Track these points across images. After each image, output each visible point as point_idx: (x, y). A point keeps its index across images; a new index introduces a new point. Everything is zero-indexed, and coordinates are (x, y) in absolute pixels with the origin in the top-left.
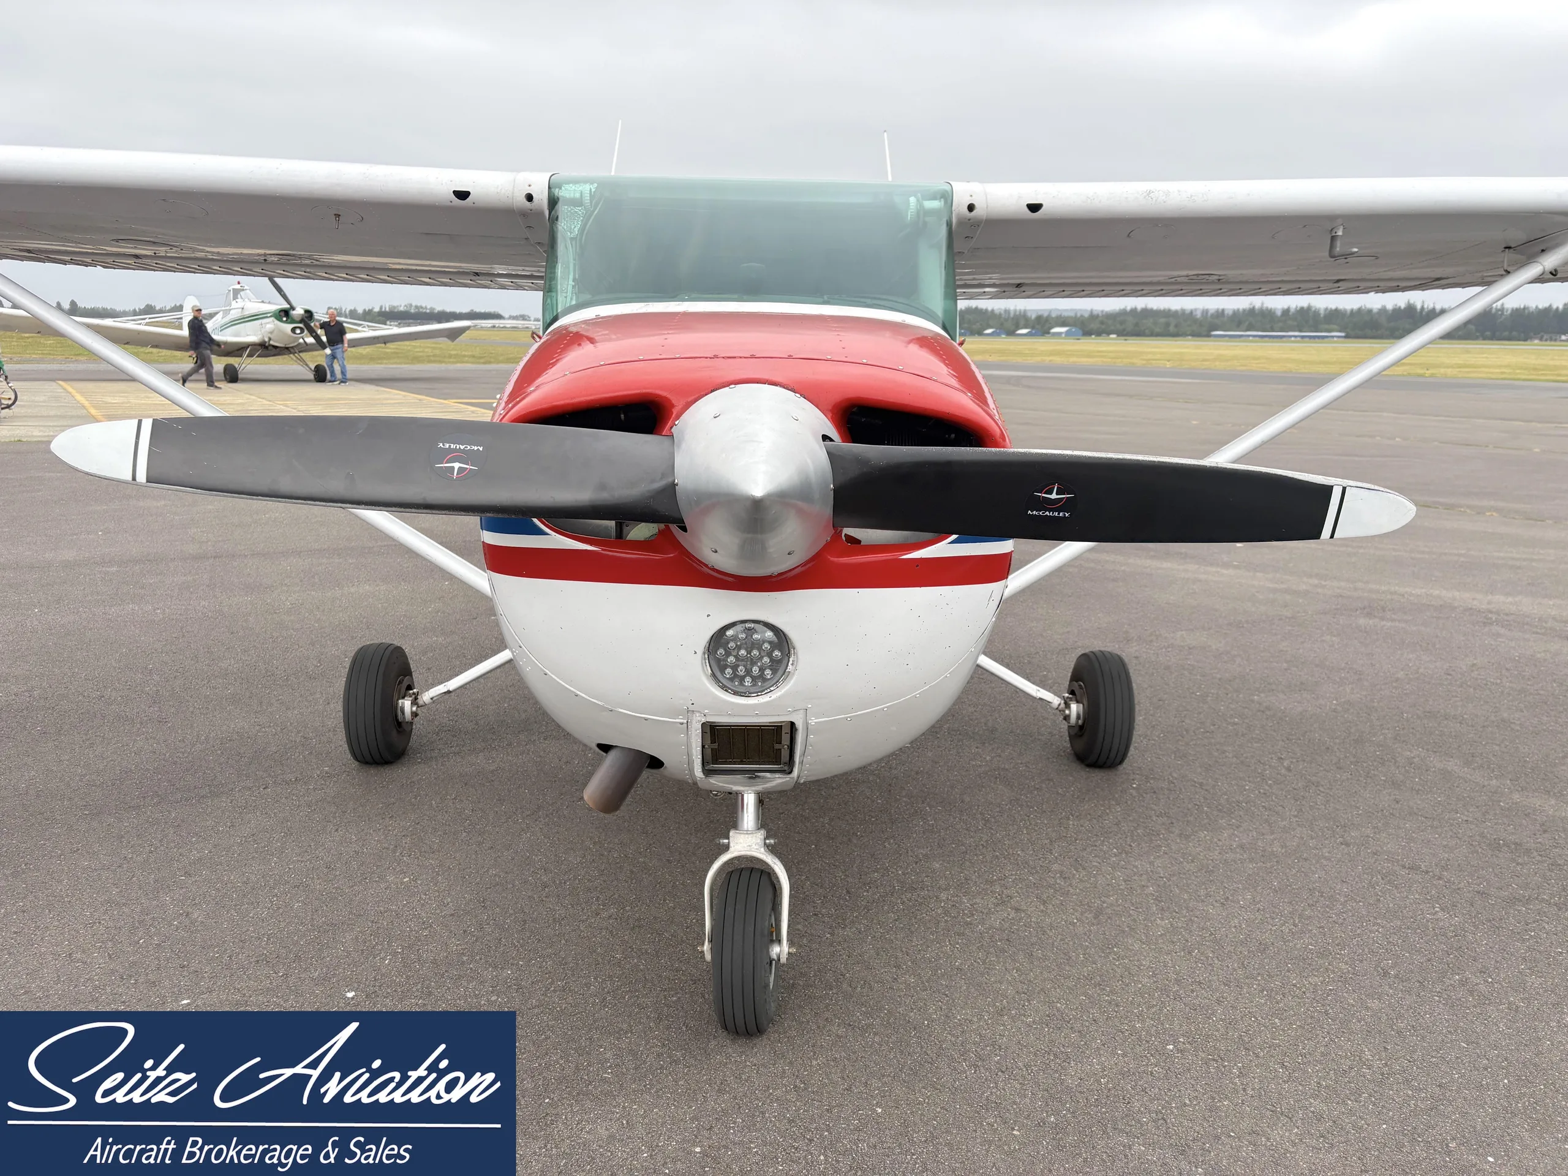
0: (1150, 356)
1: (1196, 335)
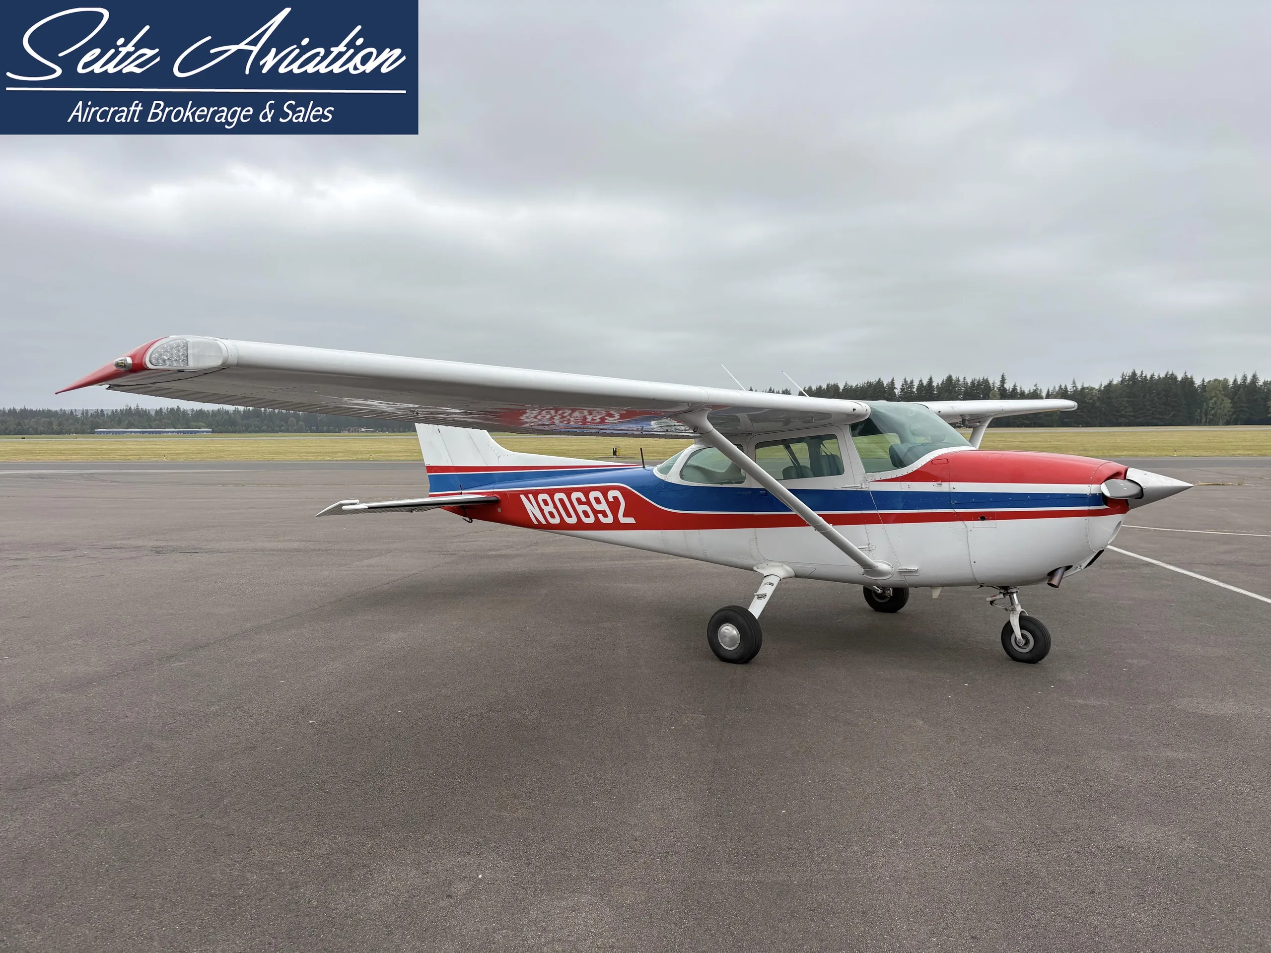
0: (123, 453)
1: (82, 432)
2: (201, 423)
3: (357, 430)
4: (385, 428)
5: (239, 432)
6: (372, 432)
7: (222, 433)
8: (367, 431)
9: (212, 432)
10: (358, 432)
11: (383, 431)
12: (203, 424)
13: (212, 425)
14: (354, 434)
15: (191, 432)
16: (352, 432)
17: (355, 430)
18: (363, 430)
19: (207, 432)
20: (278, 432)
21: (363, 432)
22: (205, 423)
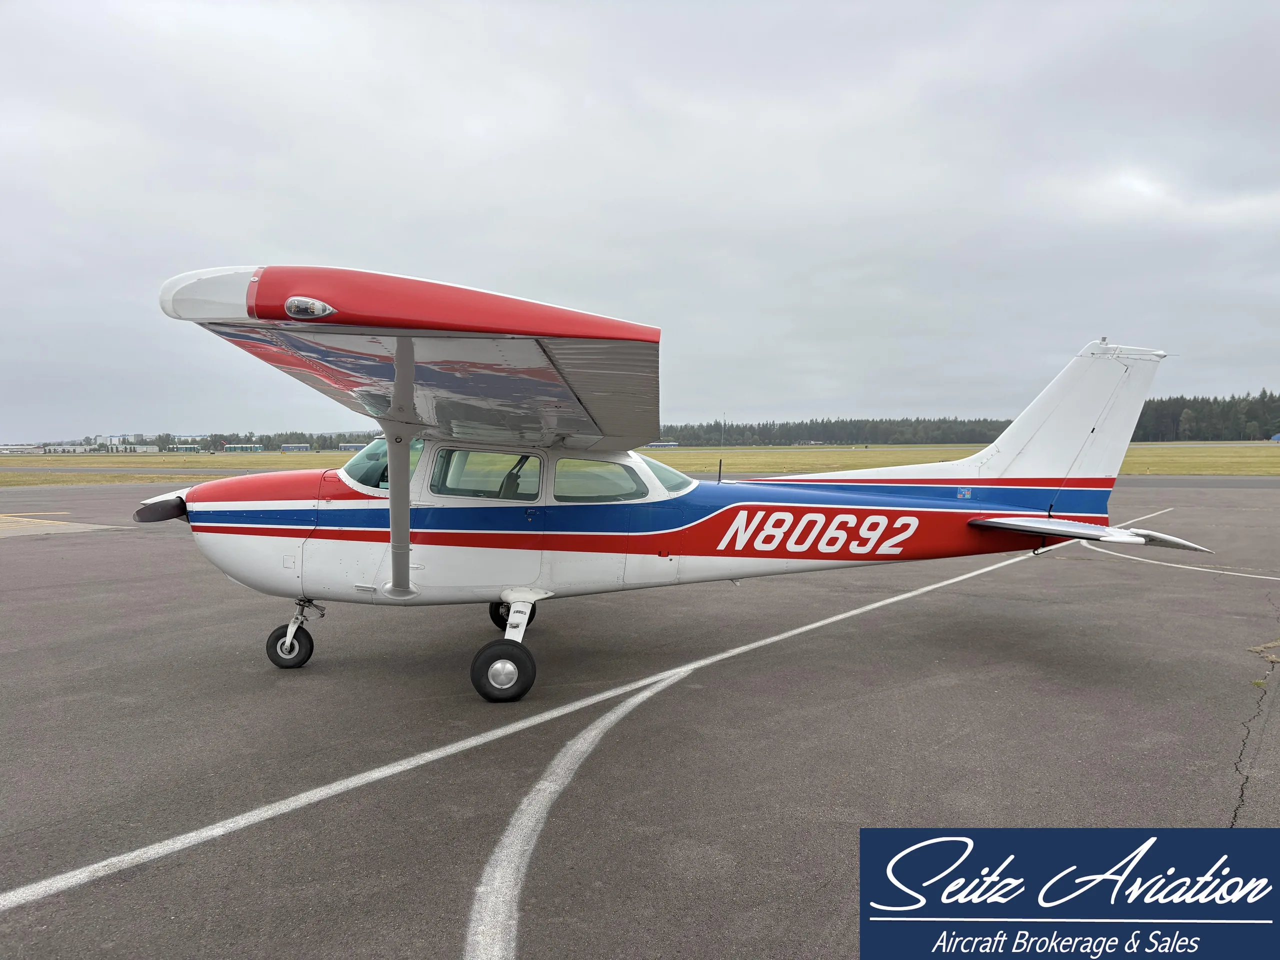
2: (670, 437)
3: (806, 443)
4: (833, 441)
5: (701, 445)
6: (821, 444)
7: (687, 446)
8: (816, 444)
9: (678, 445)
10: (808, 444)
11: (831, 443)
12: (672, 439)
13: (678, 440)
14: (803, 446)
15: (662, 446)
16: (802, 445)
17: (805, 443)
18: (812, 442)
19: (674, 445)
20: (734, 445)
21: (813, 444)
22: (673, 437)
